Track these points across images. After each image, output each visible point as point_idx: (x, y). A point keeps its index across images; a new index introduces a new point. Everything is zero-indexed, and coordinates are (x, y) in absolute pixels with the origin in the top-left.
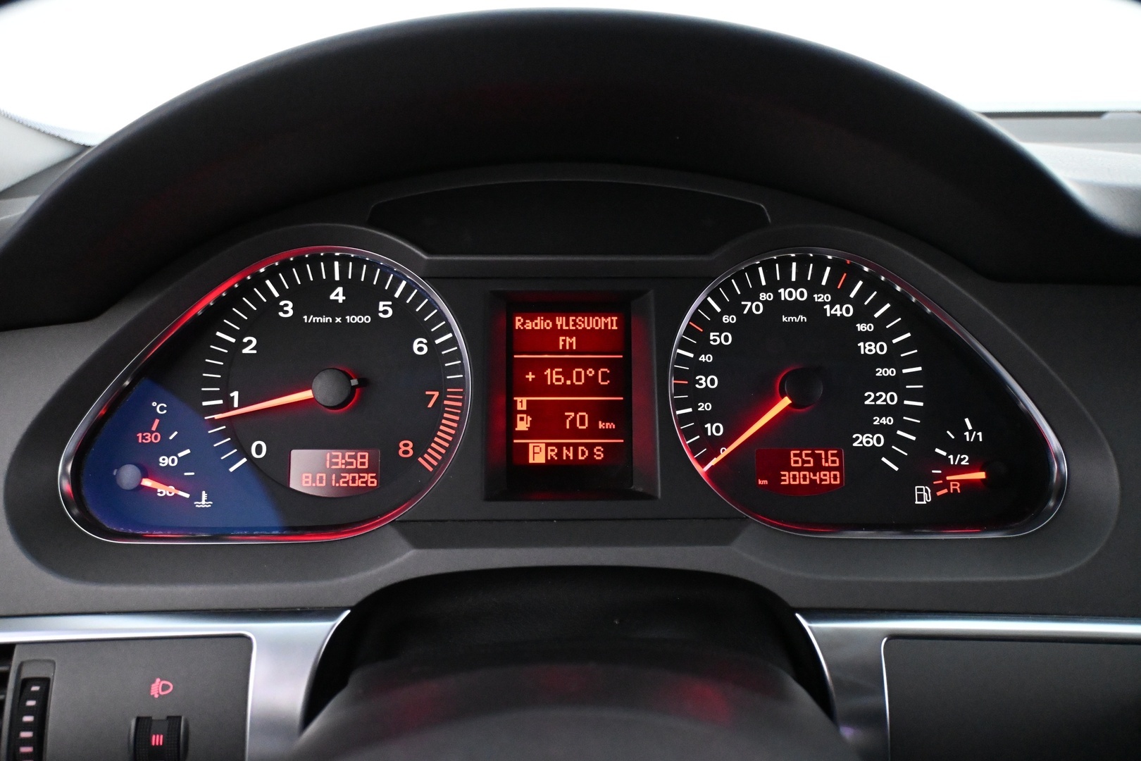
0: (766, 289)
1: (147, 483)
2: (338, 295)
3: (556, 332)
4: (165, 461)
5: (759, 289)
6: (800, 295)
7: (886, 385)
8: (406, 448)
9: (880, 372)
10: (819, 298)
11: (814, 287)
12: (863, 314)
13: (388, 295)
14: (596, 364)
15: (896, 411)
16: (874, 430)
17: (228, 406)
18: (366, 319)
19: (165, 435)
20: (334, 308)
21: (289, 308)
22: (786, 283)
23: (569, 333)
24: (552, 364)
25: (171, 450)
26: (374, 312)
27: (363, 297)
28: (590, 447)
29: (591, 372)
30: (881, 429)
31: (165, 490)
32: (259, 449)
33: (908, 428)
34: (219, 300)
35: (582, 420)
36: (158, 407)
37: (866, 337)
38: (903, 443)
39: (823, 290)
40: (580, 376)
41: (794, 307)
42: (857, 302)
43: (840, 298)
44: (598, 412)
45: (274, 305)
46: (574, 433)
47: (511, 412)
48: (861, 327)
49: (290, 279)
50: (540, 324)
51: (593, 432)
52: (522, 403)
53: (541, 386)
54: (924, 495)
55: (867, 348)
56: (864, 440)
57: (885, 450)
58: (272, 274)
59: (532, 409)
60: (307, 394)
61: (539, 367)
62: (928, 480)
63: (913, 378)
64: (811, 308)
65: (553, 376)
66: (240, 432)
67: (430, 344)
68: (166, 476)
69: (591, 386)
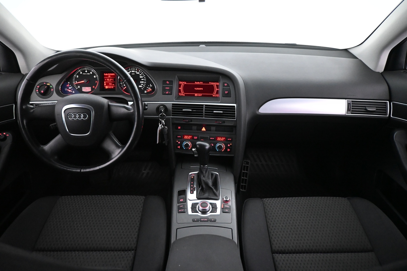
0: (130, 71)
1: (68, 90)
2: (86, 71)
3: (108, 75)
4: (70, 88)
5: (129, 71)
6: (134, 71)
7: (142, 81)
8: (94, 87)
9: (142, 79)
10: (136, 72)
11: (135, 71)
12: (140, 73)
13: (91, 71)
14: (112, 78)
15: (143, 83)
16: (141, 85)
17: (76, 82)
18: (89, 74)
19: (69, 86)
20: (86, 73)
21: (81, 73)
22: (132, 70)
23: (110, 75)
24: (108, 78)
25: (70, 87)
26: (90, 73)
27: (89, 72)
28: (112, 87)
29: (112, 79)
30: (142, 85)
31: (70, 91)
32: (79, 87)
33: (144, 85)
34: (74, 72)
35: (111, 84)
36: (69, 83)
37: (141, 76)
38: (144, 87)
39: (136, 71)
40: (111, 80)
41: (133, 73)
42: (140, 72)
43: (138, 72)
44: (112, 83)
45: (80, 72)
46: (110, 85)
47: (104, 83)
48: (140, 75)
49: (81, 70)
50: (107, 74)
51: (112, 85)
52: (105, 82)
53: (107, 81)
54: (146, 92)
55: (141, 77)
56: (140, 86)
57: (142, 87)
58: (79, 69)
59: (106, 83)
60: (83, 81)
61: (107, 79)
62: (146, 90)
63: (145, 80)
64: (135, 73)
65: (108, 80)
66: (77, 85)
67: (96, 76)
68: (70, 89)
69: (112, 81)
